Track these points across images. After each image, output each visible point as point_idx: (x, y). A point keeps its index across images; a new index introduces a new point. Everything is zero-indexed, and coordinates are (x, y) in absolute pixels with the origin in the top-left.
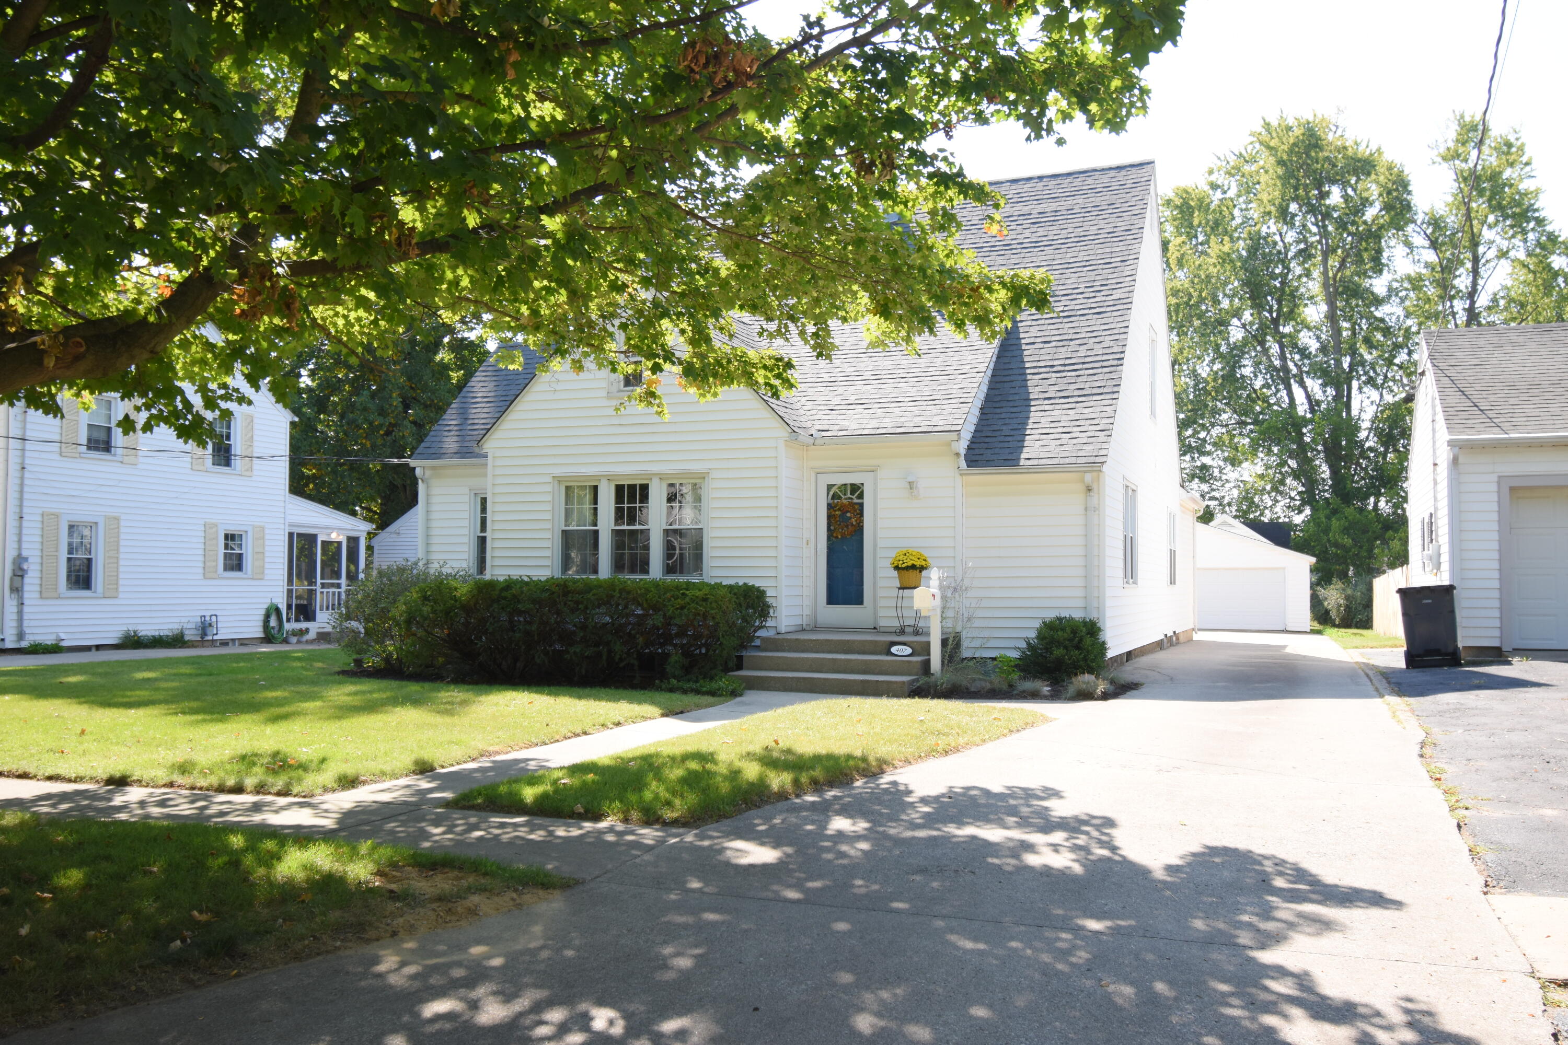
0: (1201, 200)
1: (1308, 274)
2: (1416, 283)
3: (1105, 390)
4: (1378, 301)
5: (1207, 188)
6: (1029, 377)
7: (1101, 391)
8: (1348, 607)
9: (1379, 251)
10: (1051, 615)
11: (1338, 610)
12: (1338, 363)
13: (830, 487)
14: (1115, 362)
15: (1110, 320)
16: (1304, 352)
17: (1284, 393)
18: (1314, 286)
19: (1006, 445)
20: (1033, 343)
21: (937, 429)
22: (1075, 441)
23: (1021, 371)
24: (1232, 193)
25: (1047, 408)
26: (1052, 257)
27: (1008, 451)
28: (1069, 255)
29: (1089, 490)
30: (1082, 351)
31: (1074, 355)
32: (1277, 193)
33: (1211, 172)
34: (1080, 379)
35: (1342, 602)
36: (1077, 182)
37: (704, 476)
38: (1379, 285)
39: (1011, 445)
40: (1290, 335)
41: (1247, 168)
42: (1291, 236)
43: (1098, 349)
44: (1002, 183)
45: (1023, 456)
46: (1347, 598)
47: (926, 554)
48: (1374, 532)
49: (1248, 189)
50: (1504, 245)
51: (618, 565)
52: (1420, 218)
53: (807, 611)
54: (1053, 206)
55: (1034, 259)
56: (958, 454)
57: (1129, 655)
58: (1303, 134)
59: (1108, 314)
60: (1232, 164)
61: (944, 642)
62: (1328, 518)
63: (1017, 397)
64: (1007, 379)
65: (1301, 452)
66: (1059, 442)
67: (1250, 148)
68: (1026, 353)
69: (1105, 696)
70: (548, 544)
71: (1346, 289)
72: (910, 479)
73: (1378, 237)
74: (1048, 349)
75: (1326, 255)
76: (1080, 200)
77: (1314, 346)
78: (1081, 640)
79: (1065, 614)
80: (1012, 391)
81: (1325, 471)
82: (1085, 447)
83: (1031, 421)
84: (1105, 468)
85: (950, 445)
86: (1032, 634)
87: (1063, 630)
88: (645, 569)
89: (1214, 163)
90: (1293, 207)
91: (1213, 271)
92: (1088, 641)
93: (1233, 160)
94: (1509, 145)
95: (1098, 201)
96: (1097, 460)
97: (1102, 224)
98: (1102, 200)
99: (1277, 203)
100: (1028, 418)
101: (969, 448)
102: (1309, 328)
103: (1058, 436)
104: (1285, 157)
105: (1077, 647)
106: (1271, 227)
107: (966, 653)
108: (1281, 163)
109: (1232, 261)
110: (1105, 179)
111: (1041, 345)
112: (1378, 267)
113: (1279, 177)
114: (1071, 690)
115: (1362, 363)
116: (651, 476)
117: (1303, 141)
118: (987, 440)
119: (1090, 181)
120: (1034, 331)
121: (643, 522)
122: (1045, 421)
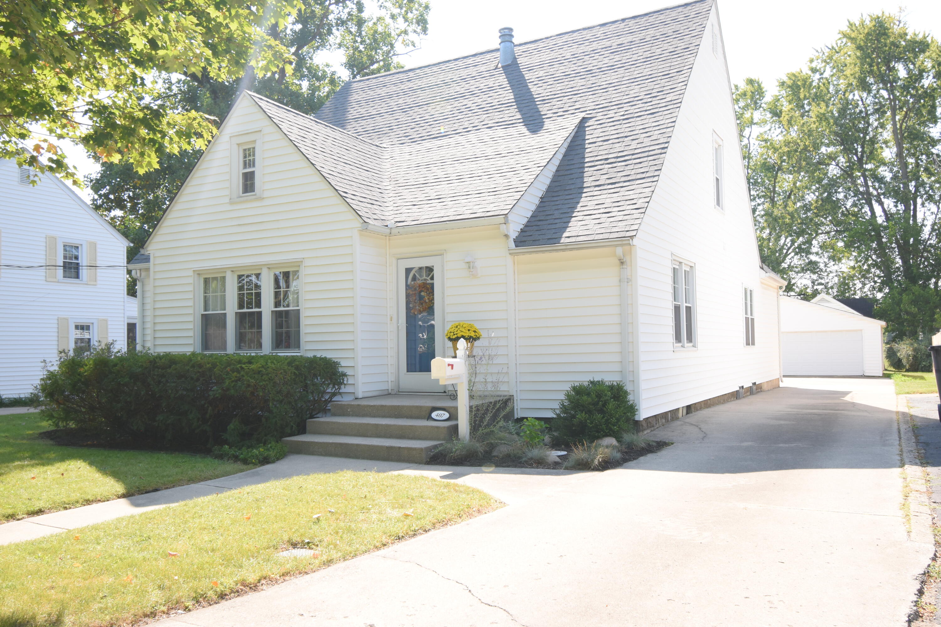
0: (805, 81)
1: (882, 126)
3: (648, 175)
4: (934, 142)
5: (810, 73)
6: (586, 169)
7: (644, 175)
8: (915, 357)
9: (934, 107)
10: (584, 379)
11: (908, 359)
12: (906, 186)
13: (408, 271)
14: (660, 151)
15: (661, 118)
16: (880, 180)
17: (866, 209)
18: (887, 134)
19: (554, 226)
20: (595, 143)
21: (489, 214)
22: (612, 219)
23: (581, 165)
24: (827, 74)
25: (596, 193)
26: (622, 75)
27: (554, 231)
28: (636, 72)
29: (622, 263)
30: (634, 145)
31: (627, 148)
32: (857, 69)
33: (812, 61)
34: (628, 168)
35: (910, 353)
36: (651, 19)
37: (299, 263)
39: (557, 226)
40: (871, 170)
41: (836, 55)
42: (869, 100)
43: (647, 142)
44: (594, 27)
45: (565, 234)
46: (915, 350)
47: (477, 326)
48: (934, 303)
49: (838, 69)
53: (392, 378)
54: (630, 38)
55: (609, 78)
56: (506, 236)
57: (689, 409)
58: (875, 26)
59: (660, 114)
60: (826, 54)
62: (900, 294)
63: (572, 187)
64: (569, 172)
65: (882, 250)
66: (598, 221)
67: (839, 42)
68: (587, 151)
69: (606, 466)
70: (191, 326)
71: (910, 134)
72: (468, 260)
73: (933, 98)
74: (606, 145)
75: (894, 112)
76: (651, 32)
77: (888, 176)
78: (604, 405)
79: (597, 378)
80: (570, 182)
81: (899, 262)
82: (620, 224)
83: (581, 204)
84: (635, 241)
85: (499, 228)
87: (588, 394)
88: (259, 345)
89: (813, 54)
90: (870, 80)
91: (813, 126)
93: (827, 51)
95: (665, 30)
96: (628, 234)
97: (666, 46)
98: (668, 30)
99: (857, 76)
100: (578, 203)
101: (522, 231)
102: (885, 164)
103: (598, 216)
104: (862, 43)
105: (601, 411)
106: (855, 96)
108: (859, 48)
109: (826, 119)
111: (601, 144)
112: (934, 119)
113: (858, 58)
115: (923, 184)
116: (261, 266)
117: (875, 31)
118: (539, 223)
119: (662, 17)
120: (597, 133)
121: (259, 305)
122: (591, 204)
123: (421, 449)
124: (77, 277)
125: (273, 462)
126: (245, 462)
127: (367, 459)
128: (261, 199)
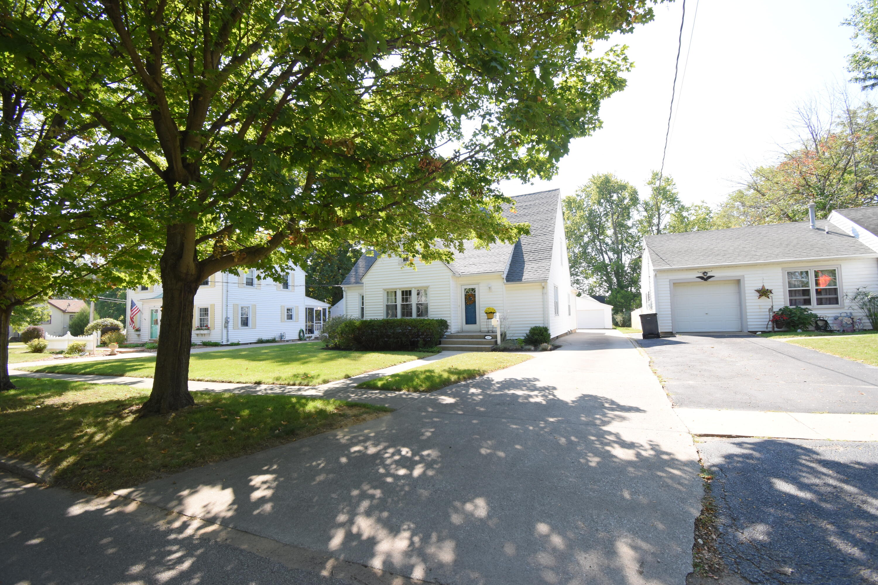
0: (574, 200)
1: (607, 221)
2: (641, 222)
3: (547, 258)
4: (629, 228)
5: (576, 196)
6: (524, 255)
8: (624, 321)
9: (629, 213)
10: (533, 326)
12: (618, 247)
13: (465, 289)
15: (548, 237)
16: (607, 244)
17: (601, 257)
18: (609, 224)
19: (518, 275)
21: (497, 271)
22: (539, 273)
23: (522, 253)
24: (583, 197)
25: (530, 264)
26: (530, 219)
27: (518, 277)
28: (535, 218)
29: (543, 288)
30: (540, 246)
31: (537, 247)
32: (597, 197)
33: (577, 191)
34: (540, 255)
35: (622, 319)
36: (537, 196)
37: (428, 287)
38: (629, 223)
40: (602, 239)
41: (587, 190)
42: (602, 209)
43: (545, 245)
45: (523, 278)
47: (495, 308)
48: (631, 298)
49: (588, 196)
50: (668, 209)
51: (403, 314)
52: (641, 202)
53: (460, 327)
54: (529, 203)
55: (525, 219)
56: (503, 278)
57: (557, 337)
58: (605, 179)
59: (547, 235)
61: (501, 335)
62: (616, 294)
63: (521, 261)
64: (518, 255)
65: (607, 275)
66: (533, 274)
67: (588, 183)
68: (523, 248)
69: (551, 350)
70: (382, 309)
71: (619, 224)
72: (489, 286)
73: (629, 209)
74: (529, 246)
75: (613, 215)
76: (537, 201)
77: (610, 242)
79: (537, 325)
80: (519, 259)
81: (615, 280)
82: (542, 275)
84: (548, 281)
85: (501, 276)
86: (528, 332)
87: (537, 330)
88: (411, 316)
89: (578, 189)
90: (602, 201)
91: (578, 221)
92: (545, 333)
93: (583, 187)
94: (668, 179)
95: (543, 201)
96: (546, 279)
97: (544, 208)
98: (544, 201)
99: (597, 200)
100: (524, 267)
101: (507, 276)
102: (608, 237)
103: (533, 272)
105: (542, 335)
106: (596, 207)
107: (508, 338)
108: (598, 187)
109: (584, 218)
110: (545, 194)
111: (527, 245)
112: (629, 218)
113: (597, 192)
114: (540, 348)
115: (625, 247)
116: (412, 288)
117: (605, 181)
118: (512, 274)
119: (540, 195)
120: (525, 241)
121: (410, 301)
122: (529, 268)
124: (287, 288)
125: (441, 353)
126: (432, 352)
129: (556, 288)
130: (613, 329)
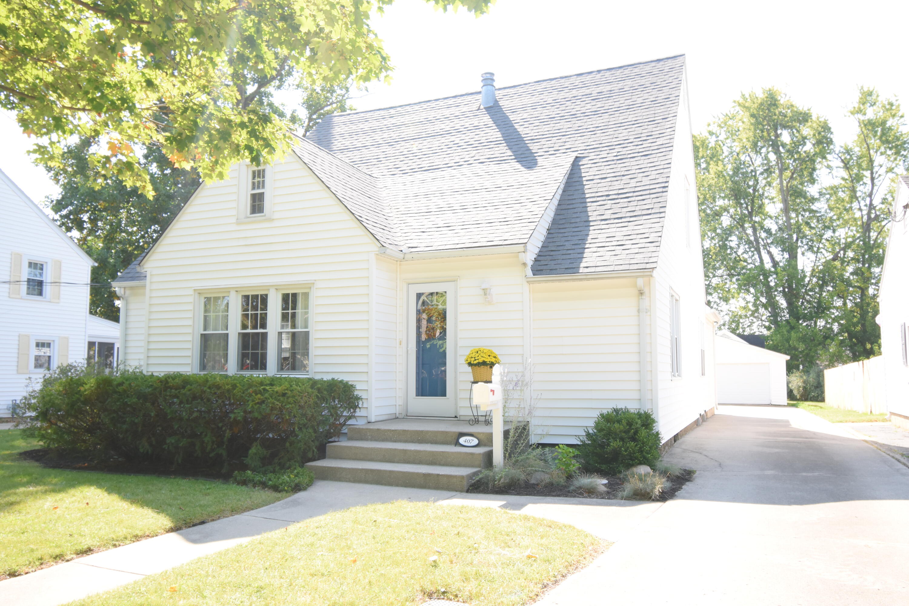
0: (703, 142)
1: (769, 184)
2: (834, 190)
3: (653, 211)
4: (813, 200)
5: (707, 135)
6: (589, 204)
7: (649, 212)
8: (805, 388)
9: (814, 169)
10: (607, 407)
11: (798, 390)
12: (791, 236)
13: (419, 296)
14: (661, 190)
15: (656, 160)
16: (768, 231)
17: (756, 256)
18: (773, 192)
19: (568, 257)
20: (592, 180)
21: (506, 242)
22: (627, 252)
23: (583, 201)
24: (722, 137)
25: (603, 227)
26: (608, 120)
27: (569, 261)
28: (621, 118)
29: (641, 293)
30: (633, 183)
31: (626, 186)
32: (751, 134)
33: (709, 125)
34: (631, 204)
35: (800, 384)
36: (626, 72)
37: (310, 285)
39: (571, 256)
40: (759, 223)
41: (730, 122)
42: (758, 161)
43: (646, 181)
44: (571, 76)
45: (582, 265)
46: (804, 382)
47: (496, 352)
48: (818, 340)
49: (733, 133)
50: (890, 164)
51: (243, 363)
52: (837, 149)
53: (400, 402)
55: (594, 122)
56: (525, 264)
57: (676, 438)
58: (767, 97)
59: (654, 156)
60: (722, 120)
61: (506, 434)
62: (789, 332)
63: (578, 220)
64: (571, 207)
65: (769, 292)
66: (613, 253)
67: (732, 110)
68: (586, 187)
69: (664, 497)
70: (189, 346)
71: (795, 191)
72: (484, 287)
73: (813, 161)
74: (604, 183)
75: (781, 171)
76: (629, 83)
77: (774, 228)
78: (636, 433)
79: (621, 405)
80: (575, 216)
81: (783, 303)
82: (637, 256)
83: (590, 237)
84: (655, 273)
85: (518, 257)
86: (591, 423)
87: (619, 421)
88: (264, 367)
90: (760, 143)
91: (713, 182)
92: (643, 432)
93: (722, 118)
94: (891, 105)
95: (643, 82)
96: (648, 266)
97: (646, 96)
98: (646, 81)
99: (751, 139)
100: (588, 235)
101: (536, 260)
102: (771, 217)
103: (613, 248)
104: (755, 112)
105: (633, 439)
106: (747, 156)
107: (534, 440)
108: (753, 116)
109: (724, 176)
110: (648, 68)
111: (599, 181)
112: (813, 181)
113: (752, 124)
114: (629, 488)
115: (805, 236)
116: (268, 287)
117: (767, 101)
118: (552, 253)
119: (636, 70)
121: (264, 326)
122: (602, 237)
123: (462, 477)
124: (40, 294)
125: (305, 489)
126: (276, 488)
127: (402, 486)
128: (271, 220)
129: (675, 300)
130: (789, 405)
